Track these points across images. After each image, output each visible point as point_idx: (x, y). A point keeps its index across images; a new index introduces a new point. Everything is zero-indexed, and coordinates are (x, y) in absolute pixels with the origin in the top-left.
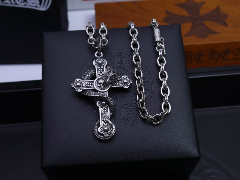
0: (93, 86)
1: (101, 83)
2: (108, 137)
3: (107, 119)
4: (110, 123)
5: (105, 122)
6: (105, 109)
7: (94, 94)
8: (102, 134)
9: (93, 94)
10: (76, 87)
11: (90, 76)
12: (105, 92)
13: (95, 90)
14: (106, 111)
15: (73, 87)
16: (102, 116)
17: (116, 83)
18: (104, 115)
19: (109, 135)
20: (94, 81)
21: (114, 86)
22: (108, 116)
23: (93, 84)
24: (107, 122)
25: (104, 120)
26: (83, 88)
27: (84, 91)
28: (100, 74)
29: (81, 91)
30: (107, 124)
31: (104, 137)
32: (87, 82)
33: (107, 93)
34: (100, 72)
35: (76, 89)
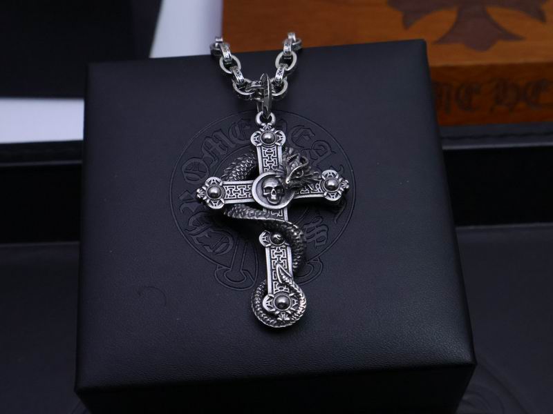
0: (251, 195)
1: (270, 188)
2: (288, 322)
3: (284, 277)
4: (293, 286)
5: (280, 285)
6: (281, 251)
7: (253, 215)
8: (272, 315)
9: (250, 214)
10: (208, 198)
11: (244, 172)
12: (280, 209)
13: (255, 205)
14: (282, 256)
15: (202, 198)
16: (272, 270)
17: (308, 187)
18: (278, 266)
19: (290, 316)
20: (252, 184)
21: (304, 196)
22: (287, 270)
23: (250, 191)
24: (284, 284)
25: (278, 280)
26: (225, 200)
27: (228, 207)
28: (268, 165)
29: (221, 206)
30: (285, 288)
31: (278, 321)
32: (236, 185)
33: (286, 212)
34: (267, 160)
35: (208, 201)
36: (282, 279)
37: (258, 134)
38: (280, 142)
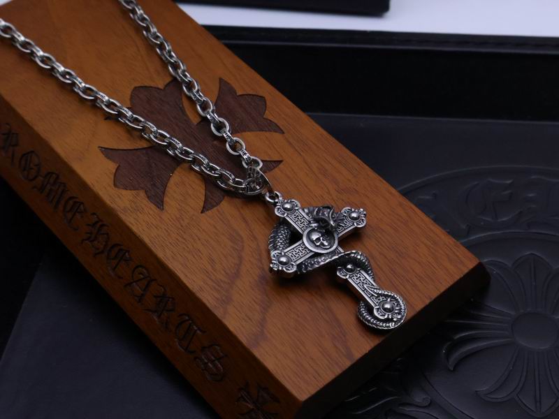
0: (309, 250)
1: (318, 239)
2: (401, 319)
3: (375, 291)
4: (386, 293)
5: (376, 298)
6: (359, 276)
7: (325, 260)
8: (388, 320)
9: (322, 261)
10: (282, 268)
11: (285, 240)
12: (335, 249)
13: (317, 255)
14: (362, 279)
15: (278, 270)
16: (363, 291)
17: (340, 226)
18: (365, 286)
19: (399, 314)
20: (303, 242)
21: (343, 233)
22: (372, 285)
23: (306, 247)
24: (379, 295)
25: (373, 295)
26: (295, 262)
27: (299, 266)
28: (302, 225)
29: (295, 269)
30: (381, 298)
31: (395, 322)
32: (293, 249)
33: (340, 249)
34: (299, 222)
35: (284, 269)
36: (376, 293)
37: (279, 208)
38: (297, 206)
